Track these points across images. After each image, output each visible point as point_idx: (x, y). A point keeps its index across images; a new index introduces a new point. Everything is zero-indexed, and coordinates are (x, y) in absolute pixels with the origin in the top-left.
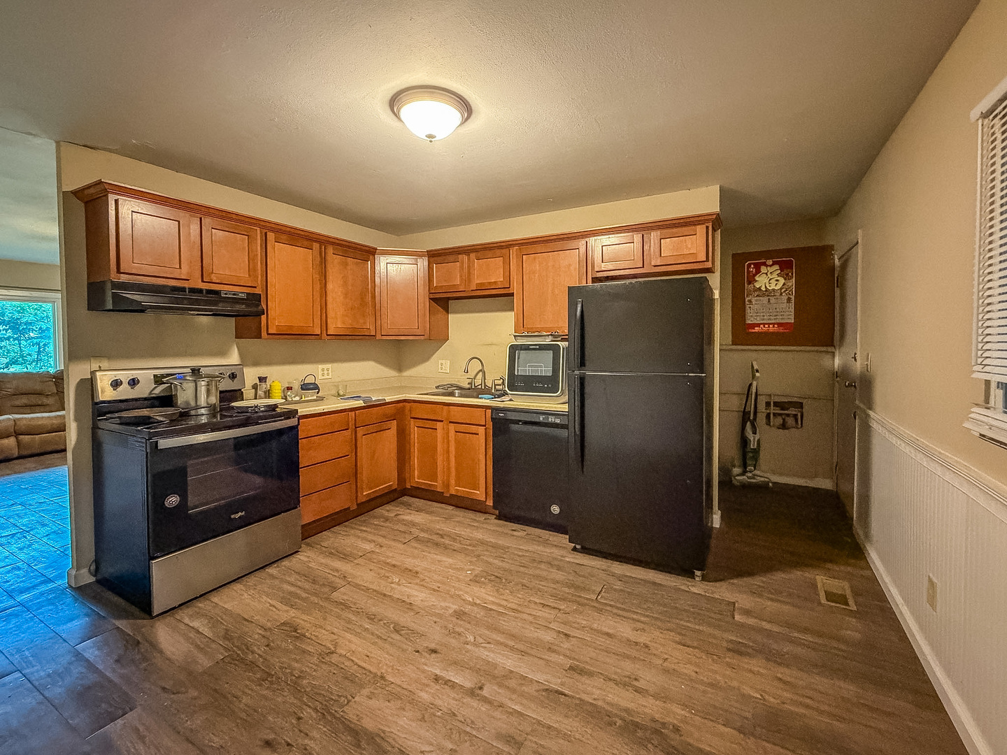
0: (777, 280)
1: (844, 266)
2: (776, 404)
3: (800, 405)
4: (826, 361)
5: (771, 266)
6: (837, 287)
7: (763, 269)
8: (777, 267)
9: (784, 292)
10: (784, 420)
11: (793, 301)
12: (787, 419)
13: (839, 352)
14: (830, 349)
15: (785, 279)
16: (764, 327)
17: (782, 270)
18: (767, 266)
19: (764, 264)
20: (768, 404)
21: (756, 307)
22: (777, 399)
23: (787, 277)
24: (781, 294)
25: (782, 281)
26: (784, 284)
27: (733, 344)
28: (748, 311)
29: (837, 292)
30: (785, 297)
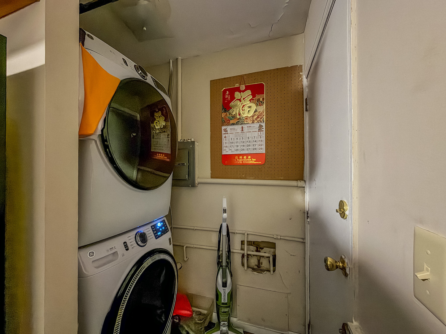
0: (250, 107)
1: (313, 86)
2: (250, 243)
3: (273, 246)
4: (297, 197)
5: (243, 91)
6: (307, 110)
7: (237, 95)
8: (249, 92)
9: (256, 119)
10: (259, 261)
11: (264, 130)
12: (262, 260)
13: (310, 187)
14: (301, 183)
15: (257, 105)
16: (239, 158)
17: (254, 95)
18: (240, 91)
19: (238, 90)
20: (242, 243)
21: (231, 136)
22: (251, 239)
23: (259, 103)
24: (253, 122)
25: (254, 107)
26: (256, 111)
27: (212, 178)
28: (224, 141)
29: (306, 115)
30: (257, 125)
